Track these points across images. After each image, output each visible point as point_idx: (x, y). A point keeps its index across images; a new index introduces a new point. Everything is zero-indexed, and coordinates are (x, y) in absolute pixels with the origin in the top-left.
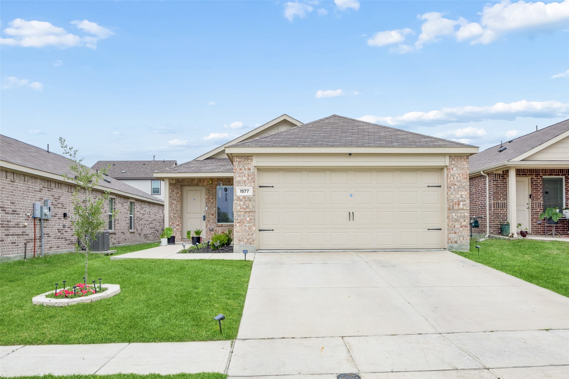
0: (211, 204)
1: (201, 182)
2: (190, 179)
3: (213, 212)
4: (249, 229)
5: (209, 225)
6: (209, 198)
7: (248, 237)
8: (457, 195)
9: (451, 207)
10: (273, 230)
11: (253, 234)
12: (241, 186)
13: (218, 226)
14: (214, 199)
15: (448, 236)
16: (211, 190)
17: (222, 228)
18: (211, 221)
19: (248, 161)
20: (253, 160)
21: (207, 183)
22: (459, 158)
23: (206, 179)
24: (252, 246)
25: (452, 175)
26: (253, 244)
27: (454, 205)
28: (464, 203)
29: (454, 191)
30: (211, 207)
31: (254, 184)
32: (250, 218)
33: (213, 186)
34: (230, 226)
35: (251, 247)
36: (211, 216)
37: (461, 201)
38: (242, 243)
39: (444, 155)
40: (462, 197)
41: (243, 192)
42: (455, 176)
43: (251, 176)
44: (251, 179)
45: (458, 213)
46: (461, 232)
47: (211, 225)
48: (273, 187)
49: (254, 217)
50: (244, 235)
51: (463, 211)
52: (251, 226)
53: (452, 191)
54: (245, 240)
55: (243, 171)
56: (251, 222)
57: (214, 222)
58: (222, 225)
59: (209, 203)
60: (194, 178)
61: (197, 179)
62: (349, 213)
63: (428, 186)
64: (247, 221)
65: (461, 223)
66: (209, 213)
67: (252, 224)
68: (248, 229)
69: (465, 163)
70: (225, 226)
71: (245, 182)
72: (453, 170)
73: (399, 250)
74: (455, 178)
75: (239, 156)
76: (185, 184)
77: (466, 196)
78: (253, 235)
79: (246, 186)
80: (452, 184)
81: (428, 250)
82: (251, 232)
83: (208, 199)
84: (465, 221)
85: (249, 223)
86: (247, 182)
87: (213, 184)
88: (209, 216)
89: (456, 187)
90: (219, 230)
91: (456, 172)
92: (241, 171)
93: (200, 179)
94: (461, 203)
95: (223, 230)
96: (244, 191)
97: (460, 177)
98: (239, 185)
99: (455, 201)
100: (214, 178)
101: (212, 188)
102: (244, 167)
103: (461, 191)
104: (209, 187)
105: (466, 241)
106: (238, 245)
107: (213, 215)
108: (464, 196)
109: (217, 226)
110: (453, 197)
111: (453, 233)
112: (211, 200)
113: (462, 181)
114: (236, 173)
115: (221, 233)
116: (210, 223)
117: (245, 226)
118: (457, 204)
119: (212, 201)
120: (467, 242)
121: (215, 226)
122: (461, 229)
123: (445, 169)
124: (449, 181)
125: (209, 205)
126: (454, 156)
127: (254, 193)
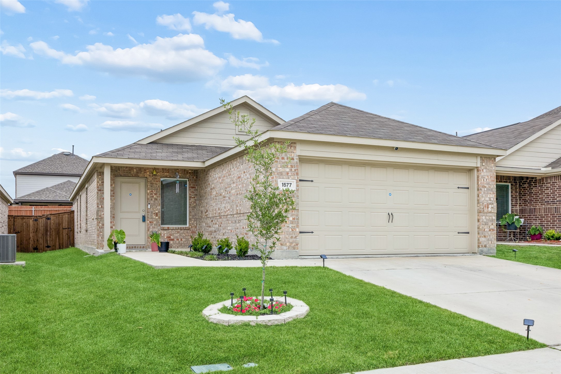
0: (154, 201)
1: (141, 173)
2: (127, 167)
3: (157, 212)
4: (292, 230)
5: (151, 227)
6: (151, 193)
7: (291, 240)
8: (487, 197)
9: (482, 210)
10: (312, 232)
11: (297, 236)
12: (283, 178)
13: (164, 229)
14: (158, 195)
15: (479, 240)
16: (154, 183)
17: (168, 231)
18: (154, 223)
19: (291, 148)
20: (297, 147)
21: (150, 173)
22: (488, 159)
23: (148, 168)
24: (296, 250)
25: (482, 177)
26: (296, 249)
27: (485, 208)
28: (492, 206)
29: (484, 193)
30: (154, 205)
31: (297, 177)
32: (293, 217)
33: (156, 179)
34: (179, 229)
35: (294, 252)
36: (154, 217)
37: (490, 204)
38: (285, 248)
39: (476, 155)
40: (490, 200)
41: (285, 185)
42: (485, 178)
43: (294, 167)
44: (294, 171)
45: (487, 216)
46: (490, 236)
47: (154, 228)
48: (312, 181)
49: (297, 216)
50: (286, 238)
51: (492, 214)
52: (294, 227)
53: (483, 193)
54: (288, 244)
55: (286, 160)
56: (294, 223)
57: (158, 224)
58: (168, 227)
59: (152, 200)
60: (133, 167)
61: (136, 168)
62: (389, 214)
63: (458, 188)
64: (290, 221)
65: (490, 227)
66: (152, 212)
67: (295, 225)
68: (290, 230)
69: (493, 165)
70: (172, 230)
71: (288, 173)
72: (483, 171)
73: (438, 254)
74: (485, 180)
75: (281, 142)
76: (120, 174)
77: (494, 199)
78: (297, 238)
79: (289, 178)
80: (482, 186)
81: (462, 254)
82: (295, 234)
83: (151, 195)
84: (492, 224)
85: (292, 223)
86: (290, 174)
87: (157, 176)
88: (151, 216)
89: (485, 189)
90: (164, 235)
91: (485, 174)
92: (283, 161)
93: (141, 169)
94: (490, 206)
95: (170, 235)
96: (287, 185)
97: (489, 180)
98: (281, 177)
99: (485, 203)
100: (158, 169)
101: (155, 181)
102: (286, 155)
103: (489, 193)
104: (152, 179)
105: (493, 245)
106: (280, 250)
107: (157, 215)
108: (492, 199)
109: (161, 229)
110: (483, 199)
111: (483, 237)
112: (155, 196)
113: (490, 184)
114: (278, 163)
115: (167, 238)
116: (153, 225)
117: (287, 227)
118: (486, 207)
119: (156, 198)
120: (494, 247)
121: (160, 229)
122: (490, 232)
123: (476, 170)
124: (480, 183)
125: (152, 202)
126: (484, 157)
127: (297, 188)
